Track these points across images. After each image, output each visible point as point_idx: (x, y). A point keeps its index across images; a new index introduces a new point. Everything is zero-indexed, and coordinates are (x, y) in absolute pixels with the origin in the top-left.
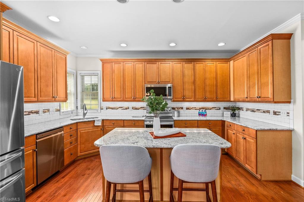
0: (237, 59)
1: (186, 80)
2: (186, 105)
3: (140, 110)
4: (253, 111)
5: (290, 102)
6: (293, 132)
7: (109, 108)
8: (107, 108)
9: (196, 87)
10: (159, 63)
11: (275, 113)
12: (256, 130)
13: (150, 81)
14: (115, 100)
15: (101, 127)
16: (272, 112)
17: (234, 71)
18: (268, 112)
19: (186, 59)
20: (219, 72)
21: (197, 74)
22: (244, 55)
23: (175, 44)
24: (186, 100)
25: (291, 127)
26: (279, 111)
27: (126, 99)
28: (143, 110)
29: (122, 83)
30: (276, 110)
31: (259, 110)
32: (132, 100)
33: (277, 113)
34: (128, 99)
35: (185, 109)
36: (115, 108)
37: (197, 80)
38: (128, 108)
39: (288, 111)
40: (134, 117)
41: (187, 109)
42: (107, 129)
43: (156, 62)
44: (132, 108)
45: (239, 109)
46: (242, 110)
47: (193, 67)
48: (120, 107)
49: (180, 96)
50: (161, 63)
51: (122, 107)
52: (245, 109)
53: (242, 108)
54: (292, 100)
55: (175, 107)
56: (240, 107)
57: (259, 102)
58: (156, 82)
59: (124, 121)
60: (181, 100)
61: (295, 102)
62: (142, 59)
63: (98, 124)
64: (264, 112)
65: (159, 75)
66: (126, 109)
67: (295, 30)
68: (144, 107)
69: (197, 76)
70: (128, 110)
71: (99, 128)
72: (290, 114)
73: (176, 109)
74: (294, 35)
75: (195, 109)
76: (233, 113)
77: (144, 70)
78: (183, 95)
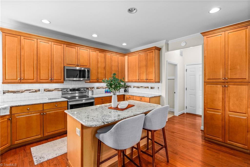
0: (131, 55)
1: (99, 65)
2: (96, 85)
3: (53, 92)
4: (138, 87)
5: (159, 82)
6: (160, 97)
7: (8, 92)
8: (3, 92)
9: (106, 72)
10: (79, 48)
11: (152, 88)
12: (150, 98)
13: (69, 64)
14: (24, 82)
15: (7, 117)
16: (150, 88)
17: (128, 62)
18: (148, 87)
19: (100, 49)
20: (119, 62)
21: (107, 62)
22: (137, 54)
23: (97, 36)
24: (99, 81)
25: (160, 94)
26: (153, 87)
27: (41, 81)
28: (57, 92)
29: (35, 62)
30: (152, 86)
31: (142, 87)
32: (49, 81)
33: (153, 88)
34: (44, 81)
35: (95, 88)
36: (19, 91)
37: (107, 66)
38: (39, 91)
39: (158, 87)
40: (50, 99)
41: (98, 88)
42: (17, 117)
43: (75, 46)
44: (44, 90)
45: (128, 87)
46: (130, 87)
47: (104, 56)
48: (26, 90)
49: (95, 78)
50: (80, 48)
51: (30, 90)
52: (132, 87)
53: (130, 86)
54: (160, 81)
55: (88, 87)
56: (129, 85)
57: (146, 82)
58: (75, 65)
59: (44, 104)
60: (95, 81)
61: (162, 82)
62: (62, 41)
63: (5, 113)
64: (145, 88)
65: (78, 59)
66: (36, 91)
67: (162, 47)
68: (58, 89)
69: (107, 63)
70: (38, 93)
71: (5, 117)
72: (159, 88)
73: (89, 89)
74: (162, 50)
75: (103, 88)
76: (125, 89)
77: (62, 52)
78: (97, 77)
